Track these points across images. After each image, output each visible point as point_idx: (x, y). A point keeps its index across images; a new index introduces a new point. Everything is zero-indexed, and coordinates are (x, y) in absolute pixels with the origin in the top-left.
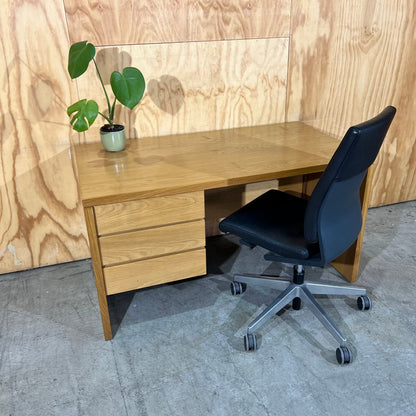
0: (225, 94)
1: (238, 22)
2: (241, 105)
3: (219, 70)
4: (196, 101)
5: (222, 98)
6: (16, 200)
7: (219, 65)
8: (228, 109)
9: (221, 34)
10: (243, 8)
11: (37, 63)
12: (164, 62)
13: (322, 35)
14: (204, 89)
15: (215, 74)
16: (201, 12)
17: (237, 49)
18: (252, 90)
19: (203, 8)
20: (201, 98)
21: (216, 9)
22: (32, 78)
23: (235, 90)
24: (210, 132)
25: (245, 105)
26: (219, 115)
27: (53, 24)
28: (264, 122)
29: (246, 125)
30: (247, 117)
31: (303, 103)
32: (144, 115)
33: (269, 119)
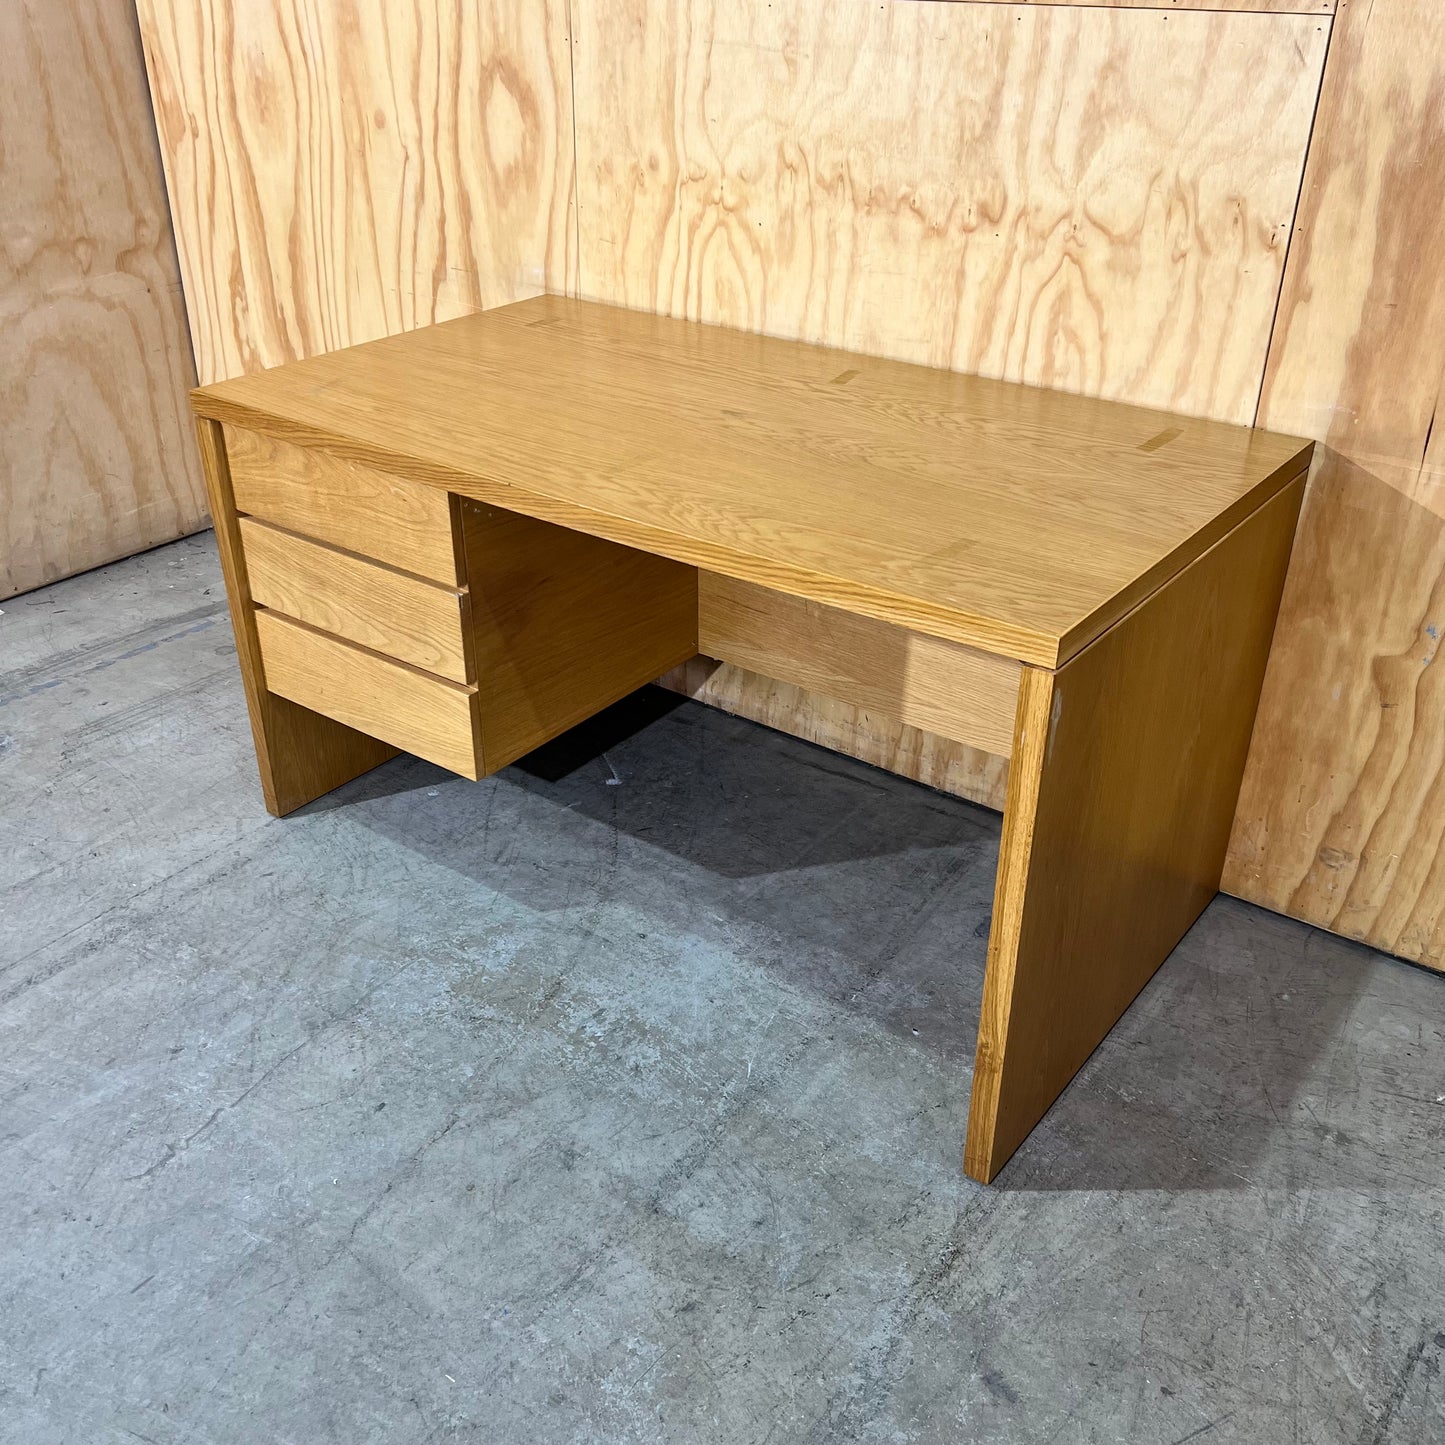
0: (1003, 230)
2: (1063, 297)
3: (990, 127)
4: (893, 235)
5: (987, 247)
7: (994, 108)
11: (494, 25)
12: (806, 65)
14: (927, 193)
15: (975, 142)
17: (1073, 43)
18: (1116, 241)
20: (910, 226)
22: (483, 68)
23: (1042, 222)
24: (929, 371)
25: (1078, 300)
26: (969, 313)
28: (1155, 394)
29: (1071, 384)
30: (1081, 351)
31: (1359, 359)
32: (731, 246)
33: (1181, 388)
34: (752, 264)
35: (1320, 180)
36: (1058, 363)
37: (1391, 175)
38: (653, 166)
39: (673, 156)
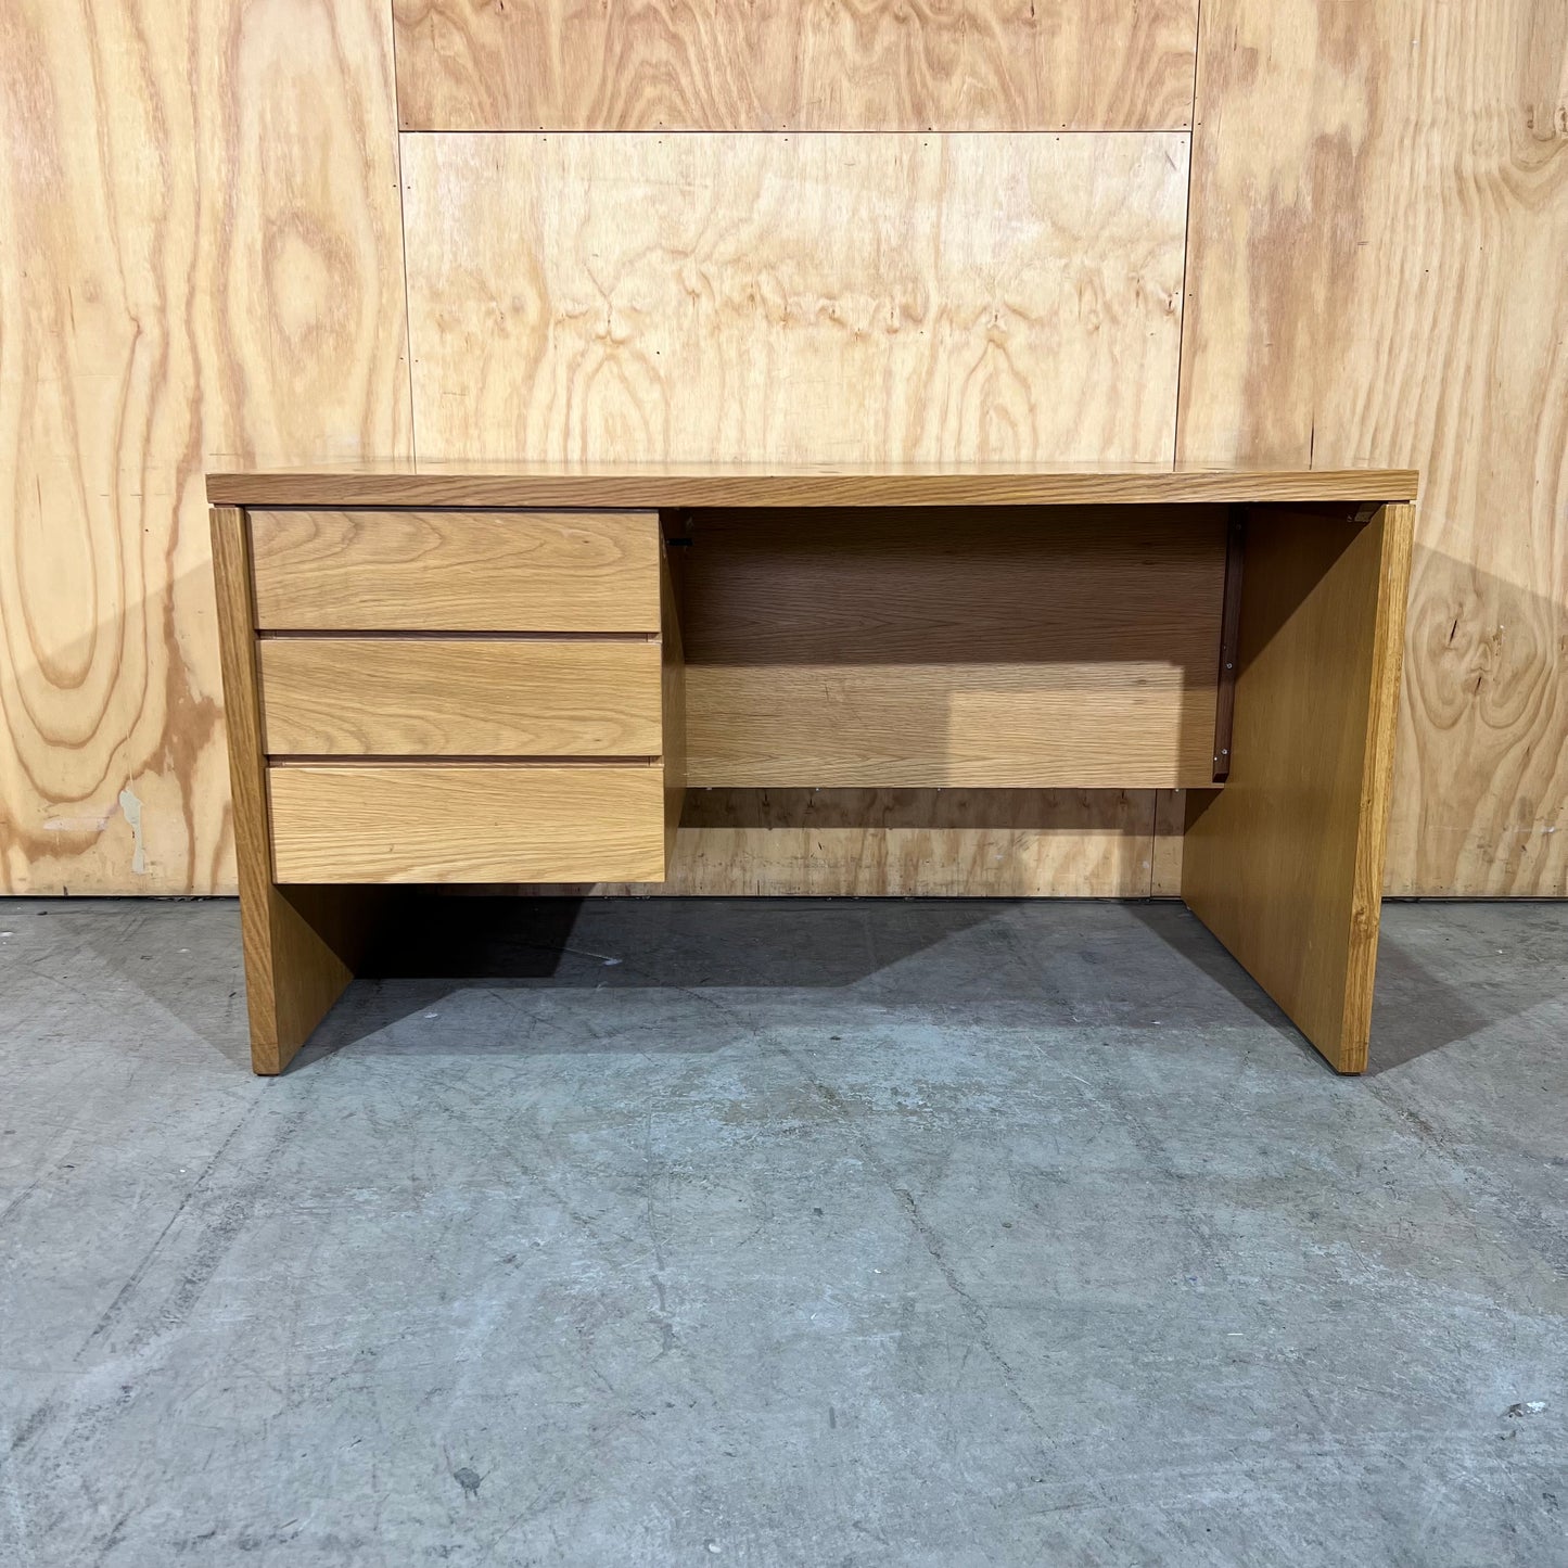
0: (927, 327)
1: (984, 69)
2: (992, 379)
3: (906, 238)
4: (813, 347)
5: (912, 345)
6: (169, 631)
7: (908, 221)
8: (938, 385)
9: (919, 110)
10: (1006, 21)
11: (288, 177)
12: (704, 196)
13: (1332, 128)
14: (847, 305)
16: (847, 26)
18: (1037, 323)
19: (854, 15)
20: (830, 334)
21: (901, 20)
23: (965, 315)
25: (1006, 379)
26: (900, 407)
27: (353, 56)
28: (1086, 450)
30: (1013, 425)
31: (1251, 392)
32: (623, 379)
33: (1107, 442)
34: (651, 395)
35: (1199, 256)
36: (993, 440)
37: (1253, 245)
38: (518, 309)
39: (543, 296)
